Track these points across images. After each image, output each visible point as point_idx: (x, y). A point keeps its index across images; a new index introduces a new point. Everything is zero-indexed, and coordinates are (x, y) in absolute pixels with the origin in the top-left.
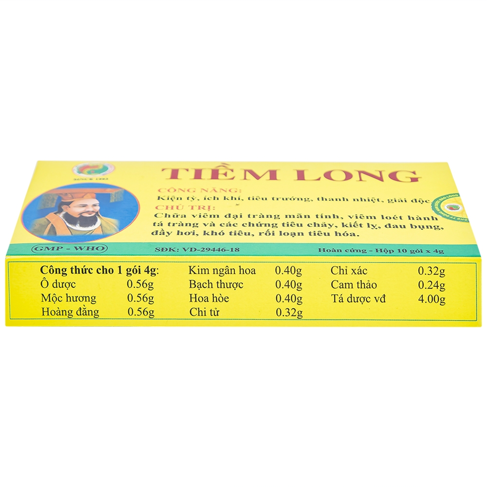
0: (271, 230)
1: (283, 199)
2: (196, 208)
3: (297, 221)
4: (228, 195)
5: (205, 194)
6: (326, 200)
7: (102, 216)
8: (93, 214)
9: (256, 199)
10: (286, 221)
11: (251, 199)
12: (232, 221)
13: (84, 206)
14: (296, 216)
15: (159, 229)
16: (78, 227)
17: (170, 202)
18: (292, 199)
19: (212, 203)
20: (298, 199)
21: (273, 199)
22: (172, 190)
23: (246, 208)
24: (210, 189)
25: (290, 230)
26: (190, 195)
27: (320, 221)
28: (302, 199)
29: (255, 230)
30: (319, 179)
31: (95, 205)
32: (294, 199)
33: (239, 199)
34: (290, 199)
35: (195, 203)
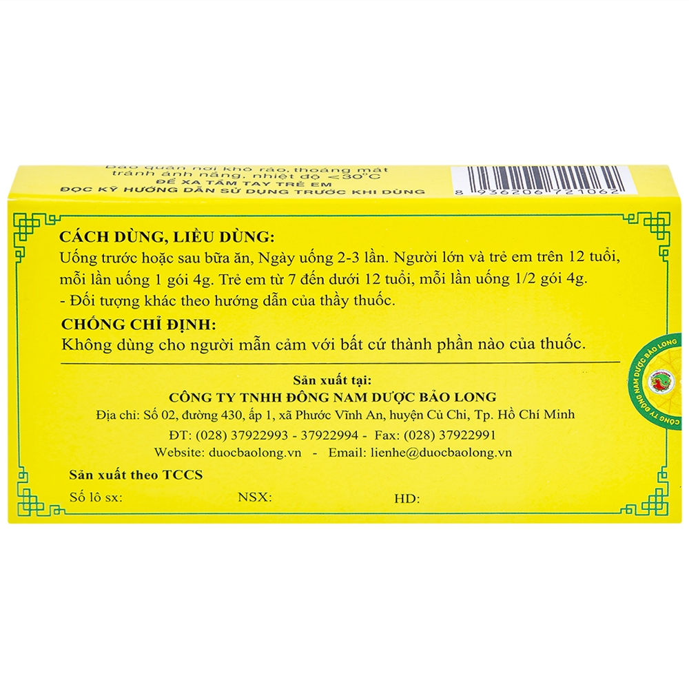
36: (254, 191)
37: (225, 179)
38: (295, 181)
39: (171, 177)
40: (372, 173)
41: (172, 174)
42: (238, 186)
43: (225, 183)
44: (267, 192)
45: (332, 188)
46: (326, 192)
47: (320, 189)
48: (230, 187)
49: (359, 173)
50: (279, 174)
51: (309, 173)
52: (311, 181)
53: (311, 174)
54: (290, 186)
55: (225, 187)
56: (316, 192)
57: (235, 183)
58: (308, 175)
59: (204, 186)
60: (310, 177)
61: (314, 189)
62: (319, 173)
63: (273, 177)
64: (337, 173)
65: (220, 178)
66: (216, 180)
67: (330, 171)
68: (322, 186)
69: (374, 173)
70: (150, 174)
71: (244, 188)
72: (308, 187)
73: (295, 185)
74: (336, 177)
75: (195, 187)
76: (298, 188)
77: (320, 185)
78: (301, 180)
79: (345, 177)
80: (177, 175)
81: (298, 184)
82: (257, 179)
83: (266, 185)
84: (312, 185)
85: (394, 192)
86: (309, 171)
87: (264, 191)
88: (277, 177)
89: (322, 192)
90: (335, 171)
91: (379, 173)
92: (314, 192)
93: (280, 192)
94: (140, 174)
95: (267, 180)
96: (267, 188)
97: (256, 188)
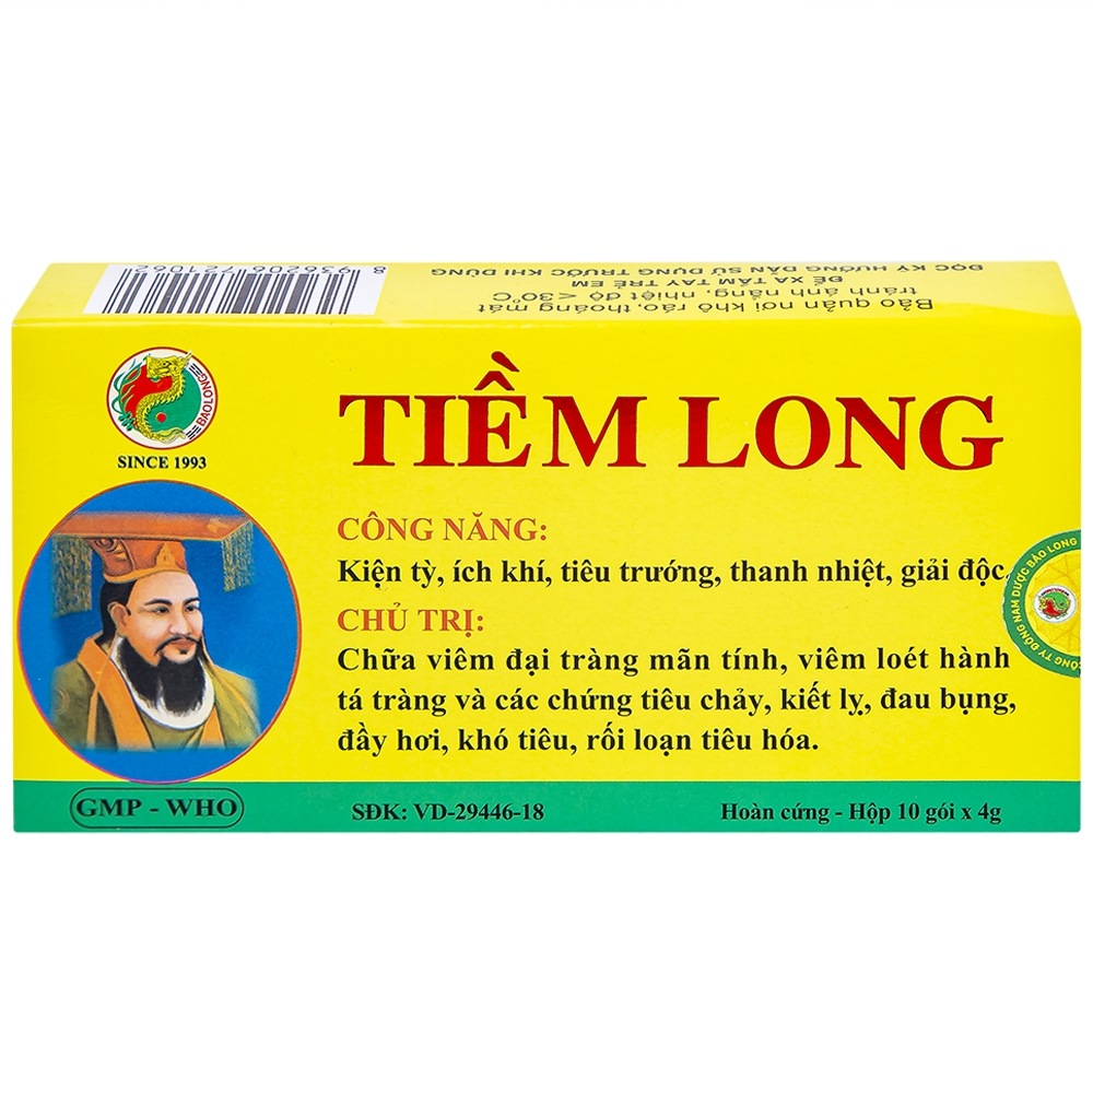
36: (691, 271)
37: (737, 287)
38: (628, 290)
39: (822, 287)
40: (505, 304)
41: (823, 292)
42: (716, 278)
43: (737, 281)
44: (671, 272)
45: (571, 279)
46: (581, 272)
47: (591, 277)
48: (729, 276)
49: (526, 303)
50: (655, 300)
51: (606, 304)
52: (604, 290)
53: (603, 302)
54: (637, 281)
55: (736, 276)
56: (596, 273)
57: (721, 282)
58: (608, 299)
59: (767, 276)
60: (605, 297)
61: (600, 277)
62: (591, 303)
63: (663, 295)
64: (560, 302)
65: (746, 289)
66: (751, 286)
67: (572, 308)
68: (586, 283)
69: (501, 303)
70: (856, 290)
71: (706, 275)
72: (609, 281)
73: (628, 283)
74: (564, 296)
75: (781, 274)
76: (623, 278)
77: (590, 284)
78: (619, 291)
79: (550, 297)
80: (814, 291)
81: (624, 285)
82: (688, 290)
83: (673, 282)
84: (601, 284)
85: (477, 273)
86: (607, 308)
87: (675, 272)
88: (657, 295)
89: (587, 273)
90: (563, 307)
91: (494, 303)
92: (600, 272)
93: (652, 272)
94: (873, 290)
95: (672, 290)
96: (671, 277)
97: (688, 277)
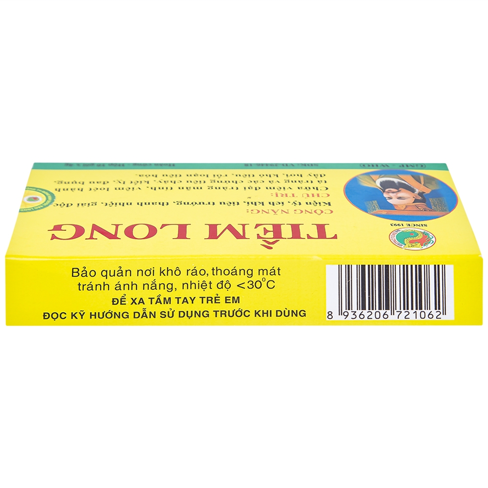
0: (216, 179)
1: (203, 203)
2: (290, 194)
3: (192, 185)
4: (259, 207)
5: (284, 208)
6: (160, 204)
7: (377, 189)
8: (387, 190)
9: (231, 203)
10: (202, 185)
11: (236, 203)
12: (253, 185)
13: (399, 198)
14: (192, 188)
15: (319, 178)
16: (396, 180)
17: (318, 200)
18: (194, 203)
19: (276, 200)
20: (188, 203)
21: (214, 204)
22: (319, 212)
23: (240, 196)
24: (279, 213)
25: (198, 178)
26: (298, 207)
27: (169, 185)
28: (185, 203)
29: (231, 178)
30: (163, 226)
31: (390, 198)
32: (192, 203)
33: (248, 203)
34: (196, 203)
35: (292, 200)
